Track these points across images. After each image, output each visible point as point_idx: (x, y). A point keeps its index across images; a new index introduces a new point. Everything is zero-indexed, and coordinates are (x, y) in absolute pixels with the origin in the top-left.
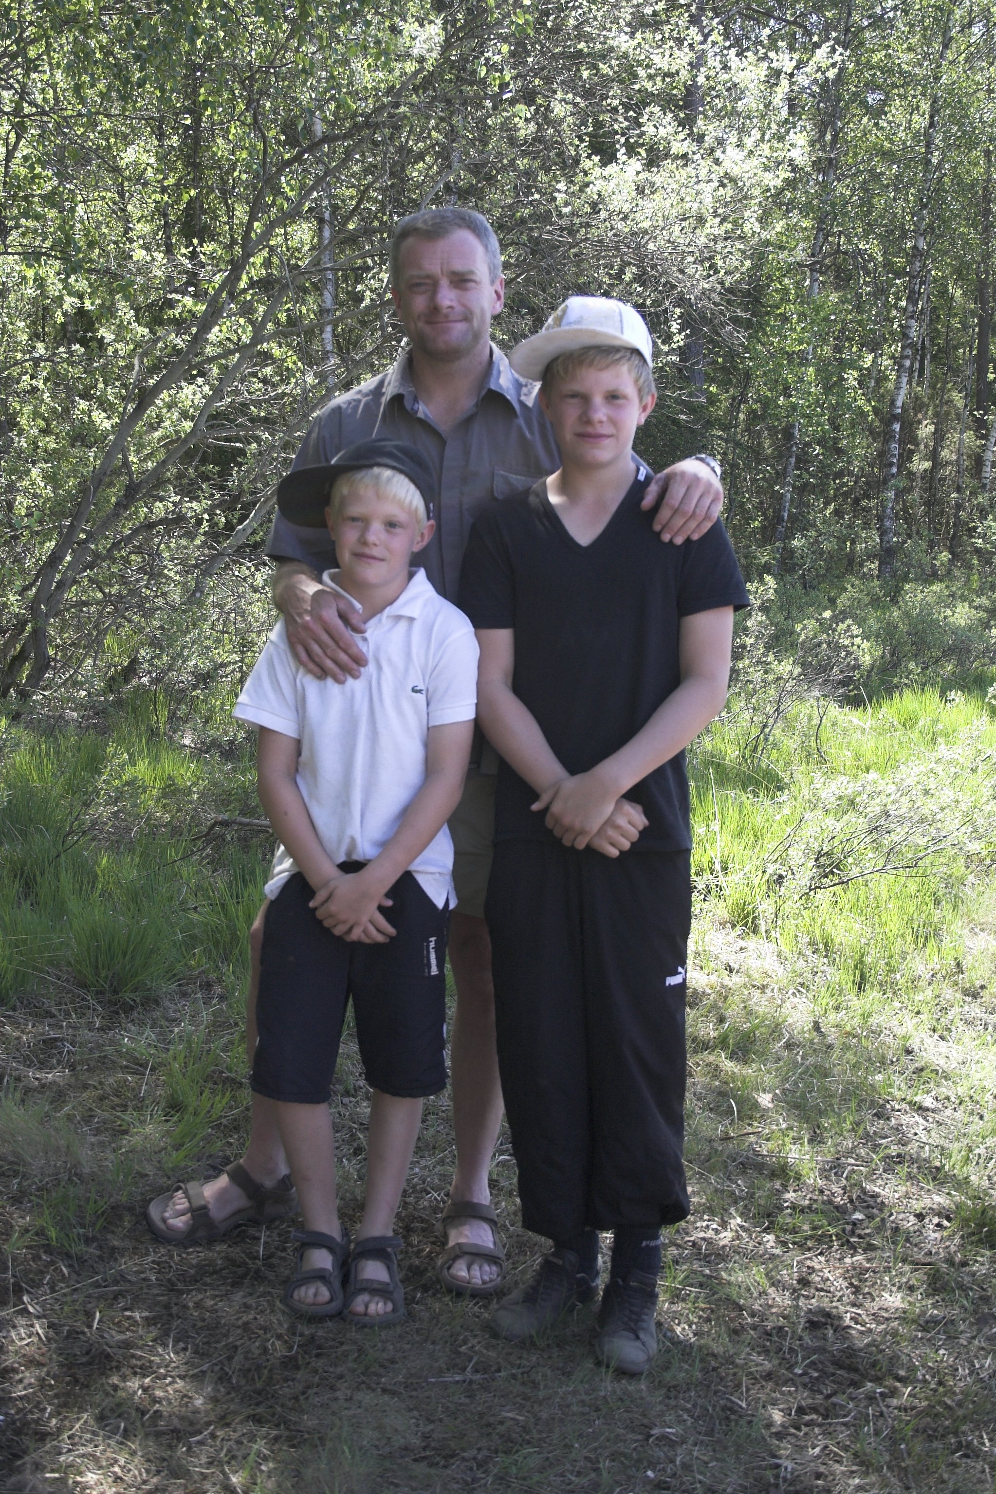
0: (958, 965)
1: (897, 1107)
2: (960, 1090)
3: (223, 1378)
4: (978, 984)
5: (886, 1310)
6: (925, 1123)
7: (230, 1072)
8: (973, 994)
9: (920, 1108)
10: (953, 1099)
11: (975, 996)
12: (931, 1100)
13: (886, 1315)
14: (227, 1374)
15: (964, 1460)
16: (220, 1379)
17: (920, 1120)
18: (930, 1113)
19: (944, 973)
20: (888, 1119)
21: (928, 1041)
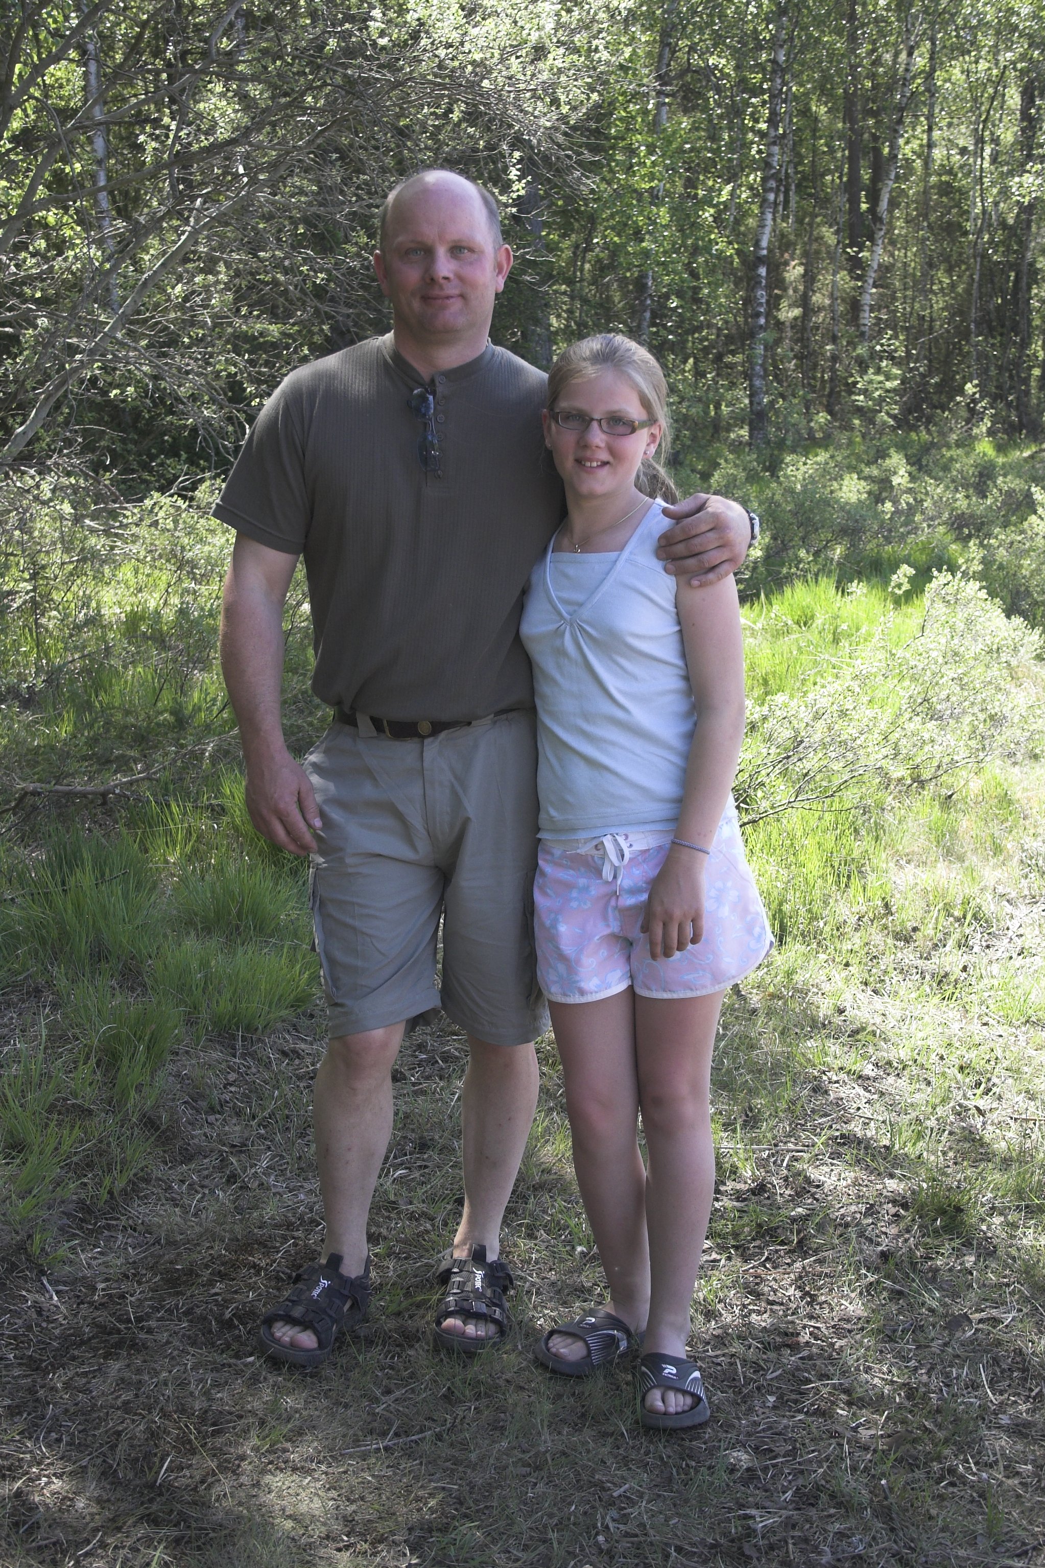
0: (886, 906)
1: (835, 1078)
2: (902, 1055)
3: (107, 1474)
4: (909, 925)
5: (848, 1321)
6: (867, 1095)
7: (76, 1098)
8: (905, 937)
9: (860, 1077)
10: (895, 1065)
11: (907, 940)
12: (871, 1066)
13: (848, 1326)
14: (111, 1467)
15: (951, 1489)
16: (103, 1473)
17: (861, 1091)
18: (870, 1082)
19: (871, 915)
20: (826, 1092)
21: (860, 995)
